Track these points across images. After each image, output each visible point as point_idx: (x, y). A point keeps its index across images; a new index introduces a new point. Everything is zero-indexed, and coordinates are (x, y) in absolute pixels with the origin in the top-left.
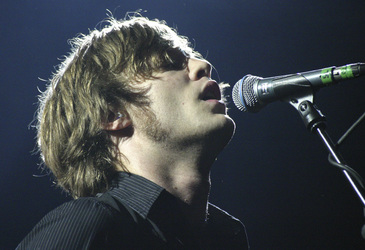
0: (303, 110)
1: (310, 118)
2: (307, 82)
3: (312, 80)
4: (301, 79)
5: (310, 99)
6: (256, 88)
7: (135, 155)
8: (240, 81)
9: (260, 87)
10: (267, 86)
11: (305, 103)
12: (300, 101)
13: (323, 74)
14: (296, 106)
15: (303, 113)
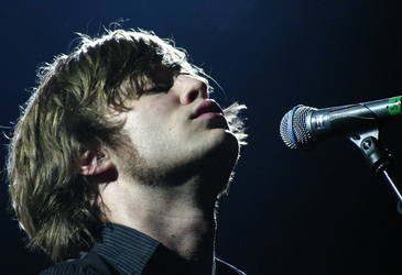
0: (366, 148)
1: (374, 158)
2: (371, 114)
3: (378, 111)
4: (364, 110)
5: (375, 134)
6: (309, 121)
7: (122, 202)
8: (290, 113)
9: (313, 120)
10: (321, 119)
11: (367, 140)
12: (363, 137)
13: (391, 105)
14: (358, 143)
15: (366, 151)
